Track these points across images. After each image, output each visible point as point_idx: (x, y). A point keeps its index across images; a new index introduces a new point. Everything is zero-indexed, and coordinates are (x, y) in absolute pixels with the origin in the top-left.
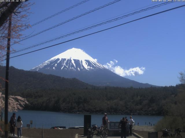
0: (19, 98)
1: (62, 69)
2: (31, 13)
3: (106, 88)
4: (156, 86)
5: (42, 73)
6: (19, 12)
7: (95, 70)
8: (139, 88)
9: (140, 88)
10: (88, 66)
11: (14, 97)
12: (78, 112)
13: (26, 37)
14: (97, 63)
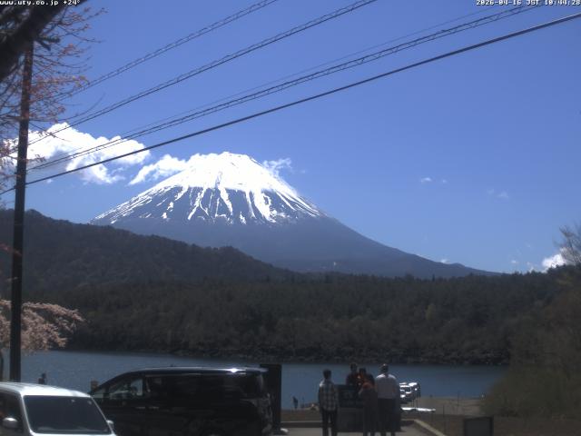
0: (56, 308)
1: (189, 218)
2: (93, 40)
3: (328, 279)
4: (484, 272)
5: (128, 232)
6: (55, 38)
7: (295, 222)
8: (431, 279)
9: (436, 277)
10: (272, 208)
11: (37, 305)
12: (241, 356)
13: (77, 115)
14: (299, 200)
